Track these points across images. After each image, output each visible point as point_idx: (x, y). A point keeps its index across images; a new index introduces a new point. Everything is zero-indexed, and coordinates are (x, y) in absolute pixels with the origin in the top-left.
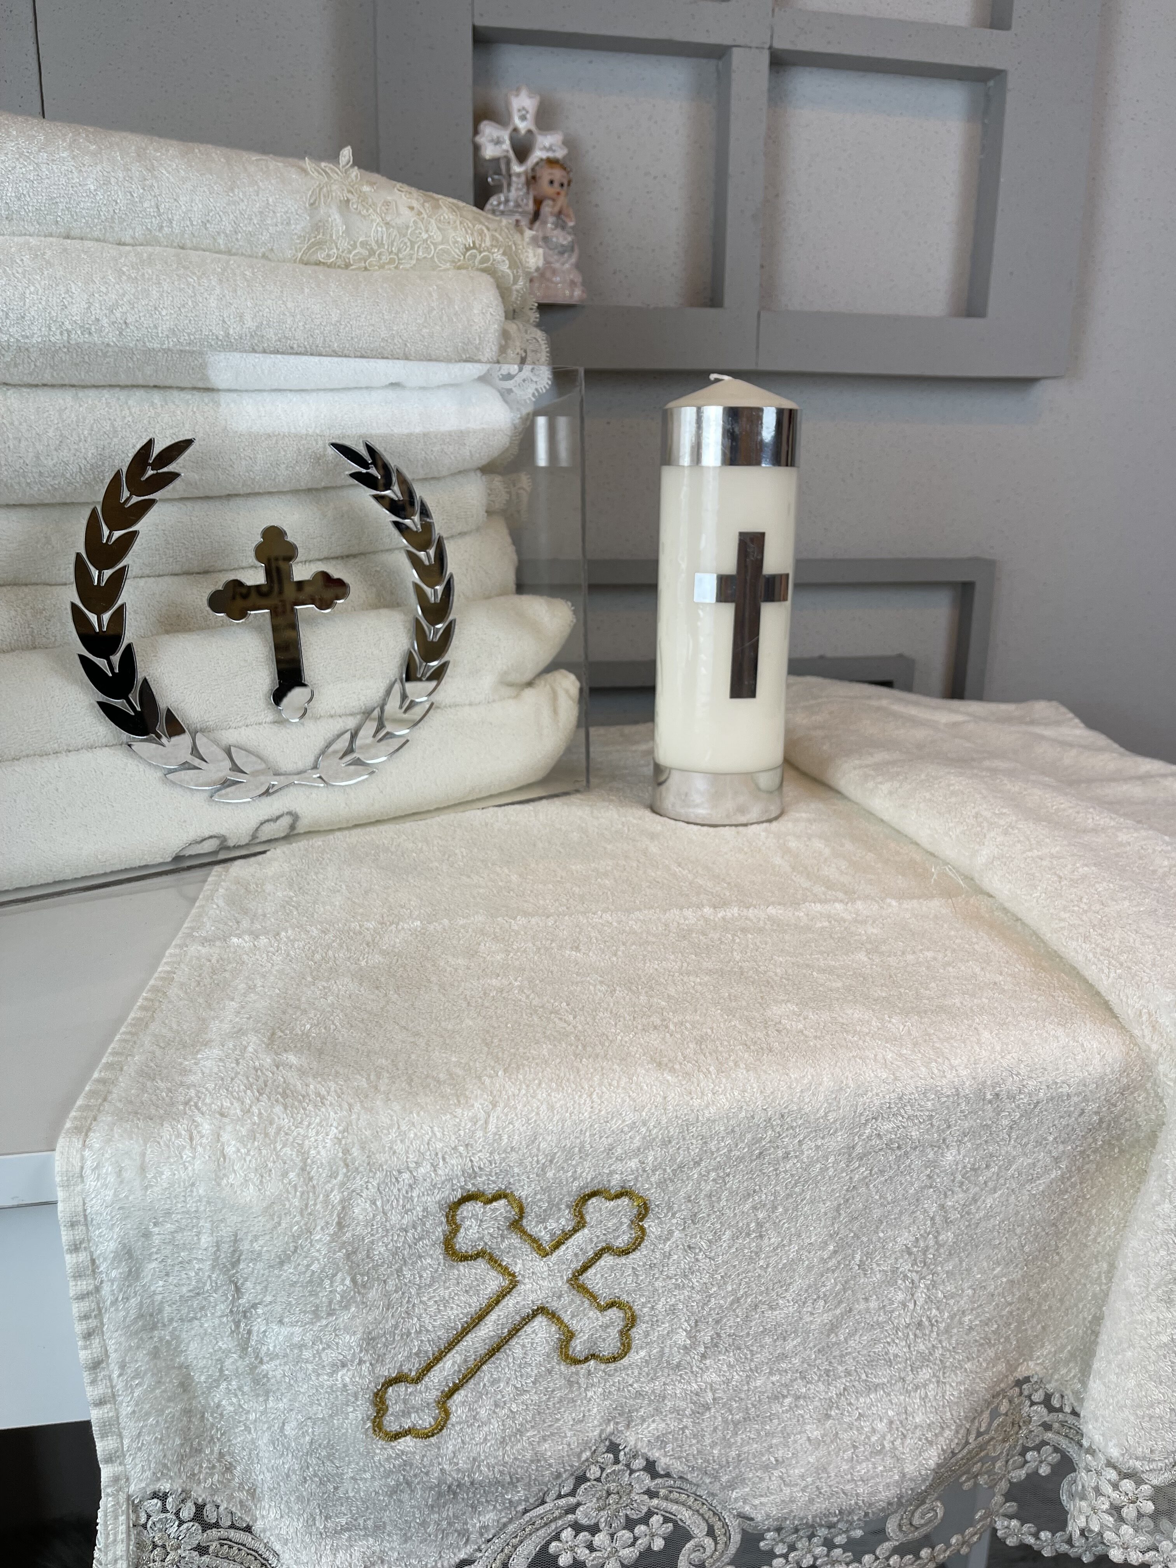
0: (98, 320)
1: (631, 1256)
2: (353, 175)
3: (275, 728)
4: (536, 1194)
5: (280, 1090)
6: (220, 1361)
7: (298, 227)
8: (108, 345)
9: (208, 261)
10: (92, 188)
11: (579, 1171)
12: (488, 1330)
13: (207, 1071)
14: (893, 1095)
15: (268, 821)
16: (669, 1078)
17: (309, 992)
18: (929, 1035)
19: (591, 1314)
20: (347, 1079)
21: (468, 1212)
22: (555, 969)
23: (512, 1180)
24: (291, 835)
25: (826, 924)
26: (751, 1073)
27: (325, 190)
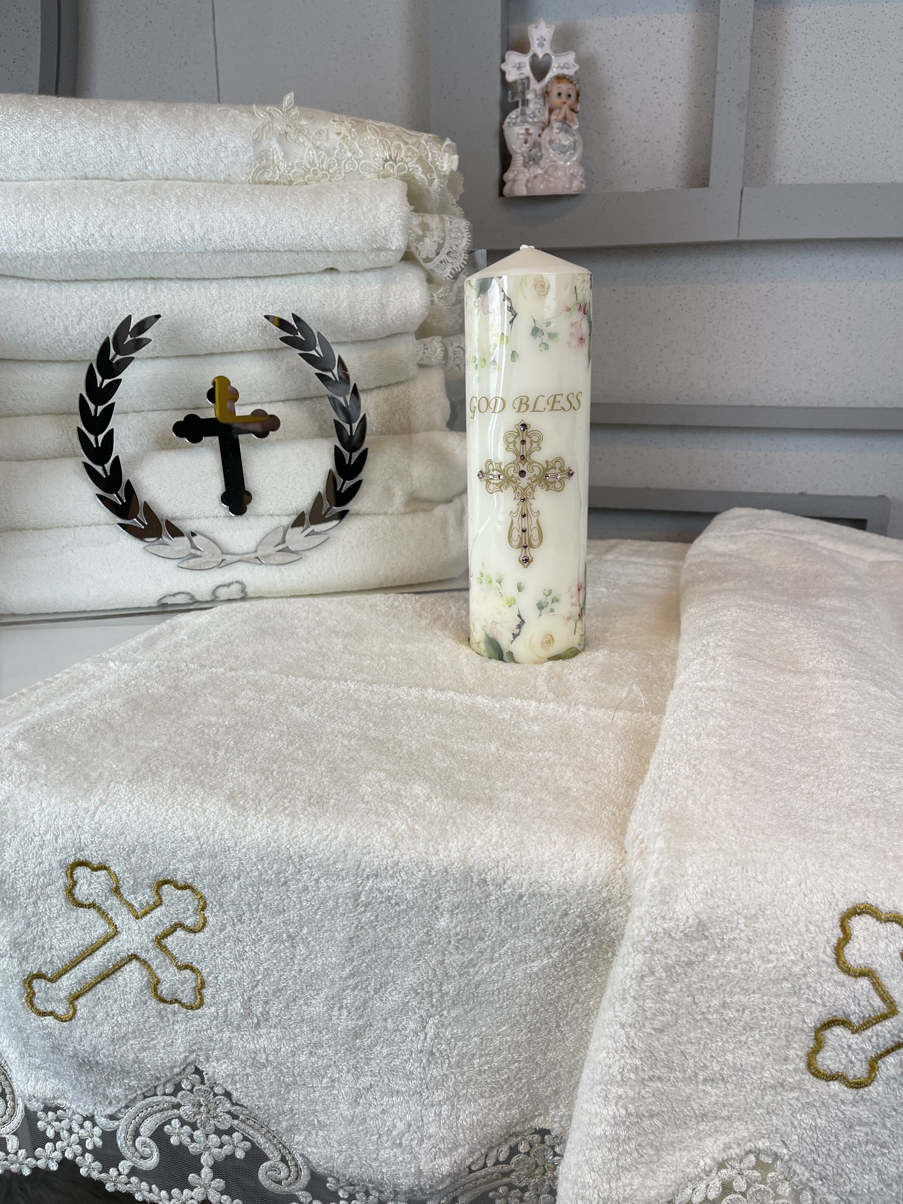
0: (93, 235)
1: (198, 935)
2: (293, 114)
4: (125, 873)
7: (246, 157)
8: (103, 251)
11: (153, 863)
14: (390, 860)
15: (222, 586)
16: (229, 809)
19: (171, 969)
21: (81, 873)
23: (108, 858)
27: (267, 127)
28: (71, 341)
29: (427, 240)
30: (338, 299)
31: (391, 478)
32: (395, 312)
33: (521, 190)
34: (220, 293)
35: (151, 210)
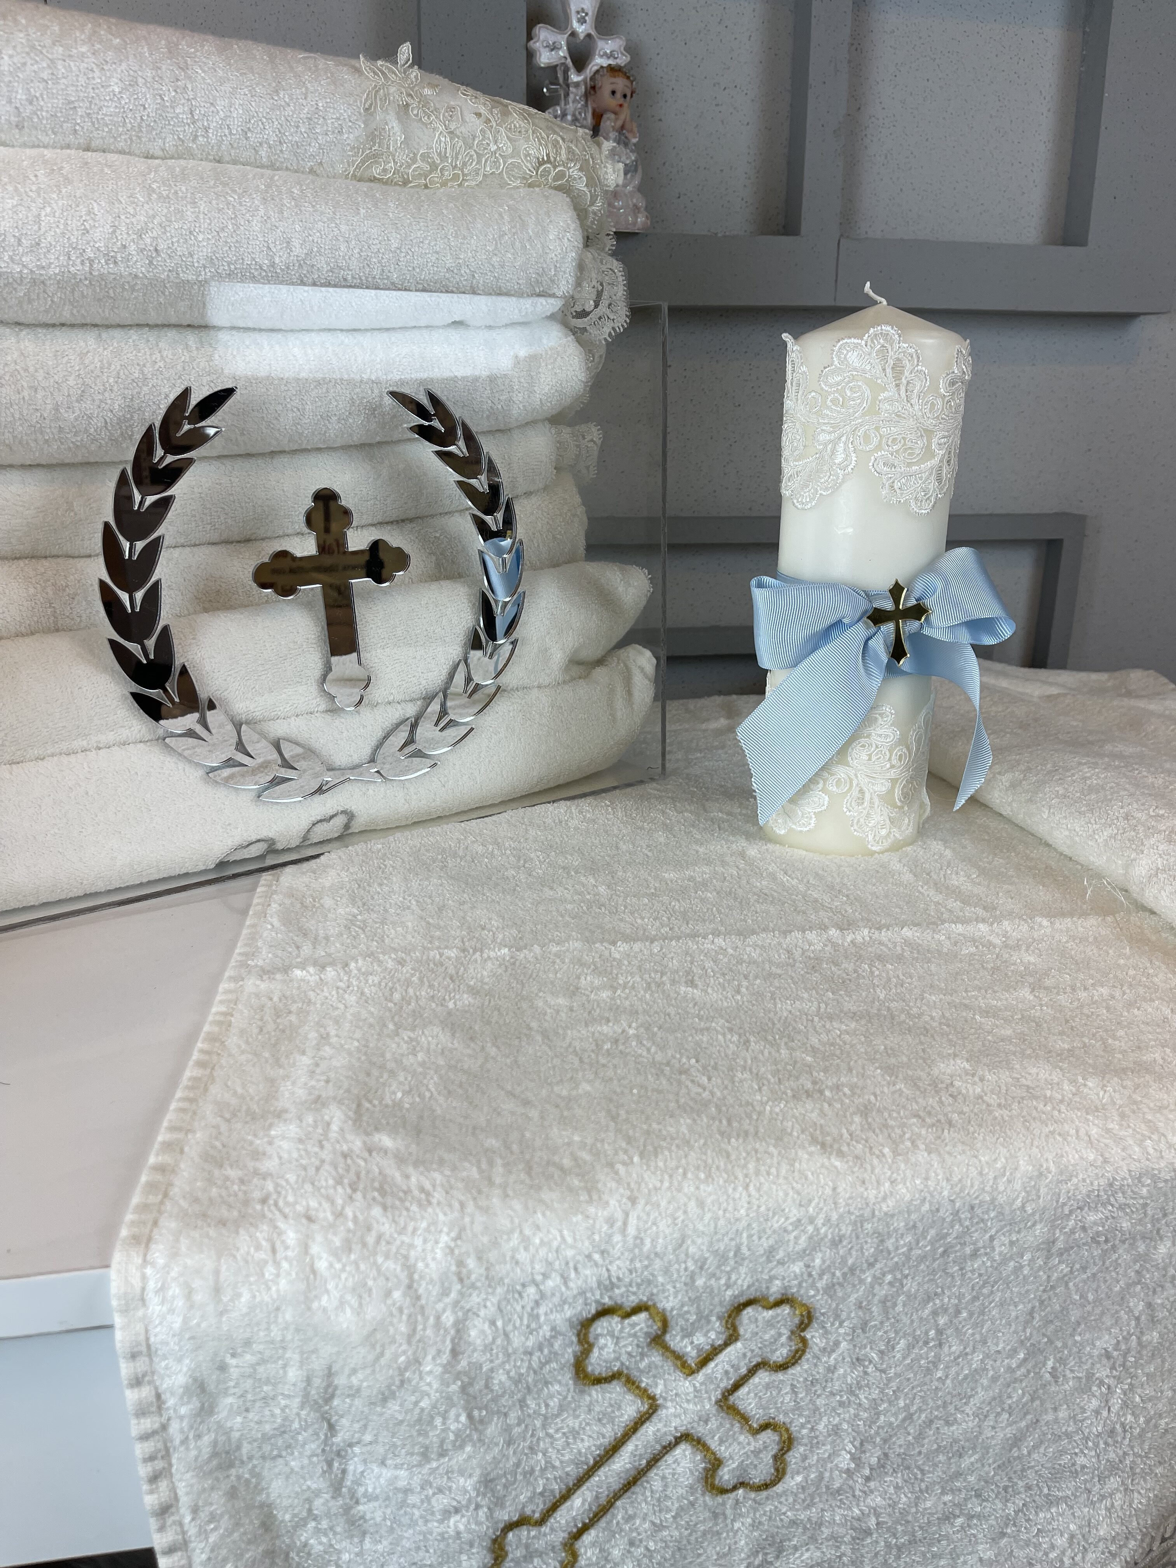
0: (125, 247)
1: (791, 1371)
2: (412, 76)
3: (328, 717)
4: (682, 1306)
5: (376, 1185)
6: (309, 1501)
7: (351, 136)
8: (136, 276)
9: (250, 176)
10: (117, 90)
11: (733, 1277)
12: (622, 1463)
13: (285, 1156)
14: (1103, 1182)
15: (321, 821)
16: (838, 1164)
17: (394, 1046)
18: (1135, 1102)
19: (742, 1438)
20: (454, 1169)
21: (603, 1328)
22: (672, 1010)
23: (655, 1291)
24: (345, 836)
25: (973, 950)
26: (933, 1155)
27: (381, 93)
29: (585, 285)
31: (548, 634)
32: (546, 389)
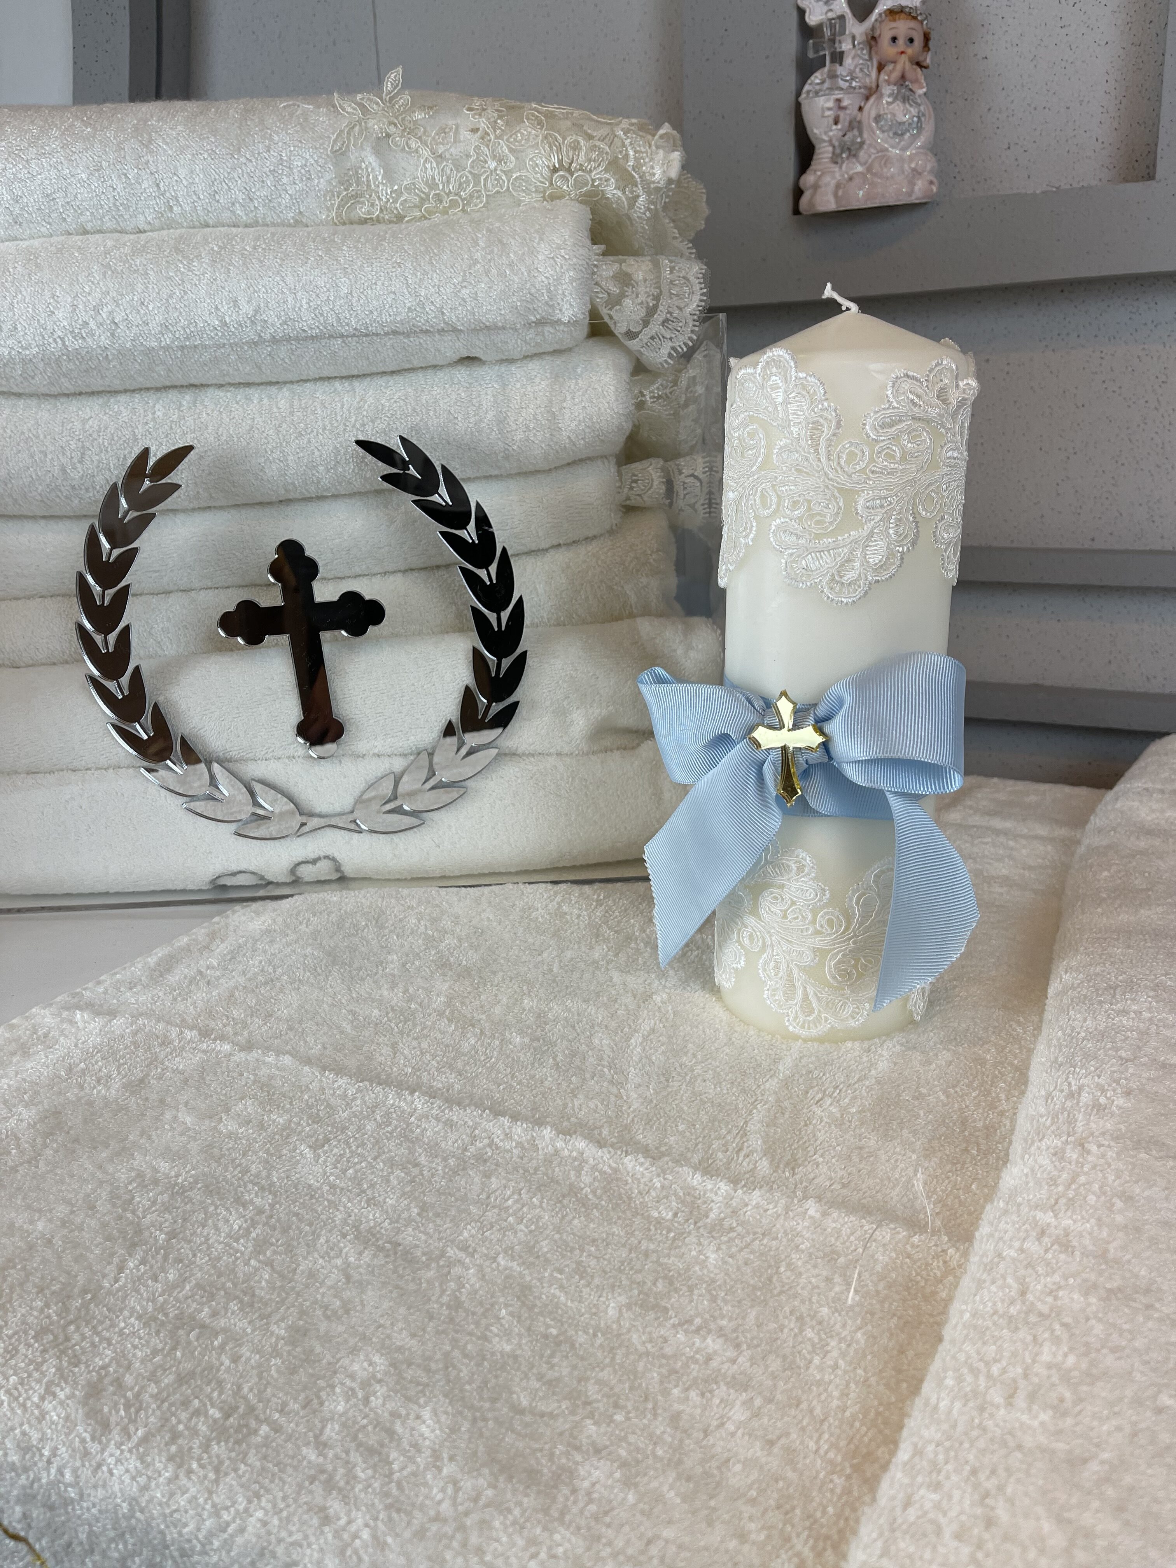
0: (86, 323)
2: (401, 102)
7: (323, 180)
8: (105, 348)
15: (304, 862)
24: (342, 880)
27: (357, 129)
28: (73, 488)
29: (627, 302)
30: (480, 407)
31: (567, 697)
32: (573, 425)
33: (826, 202)
34: (292, 406)
35: (170, 278)
